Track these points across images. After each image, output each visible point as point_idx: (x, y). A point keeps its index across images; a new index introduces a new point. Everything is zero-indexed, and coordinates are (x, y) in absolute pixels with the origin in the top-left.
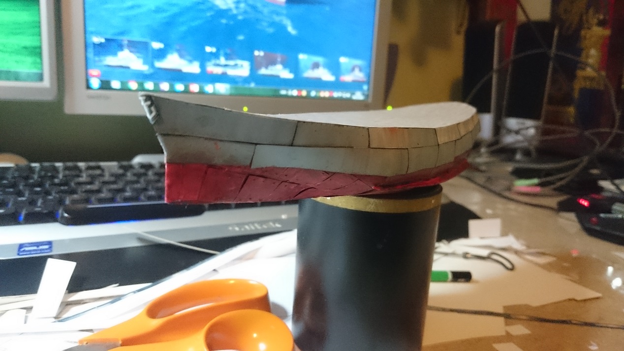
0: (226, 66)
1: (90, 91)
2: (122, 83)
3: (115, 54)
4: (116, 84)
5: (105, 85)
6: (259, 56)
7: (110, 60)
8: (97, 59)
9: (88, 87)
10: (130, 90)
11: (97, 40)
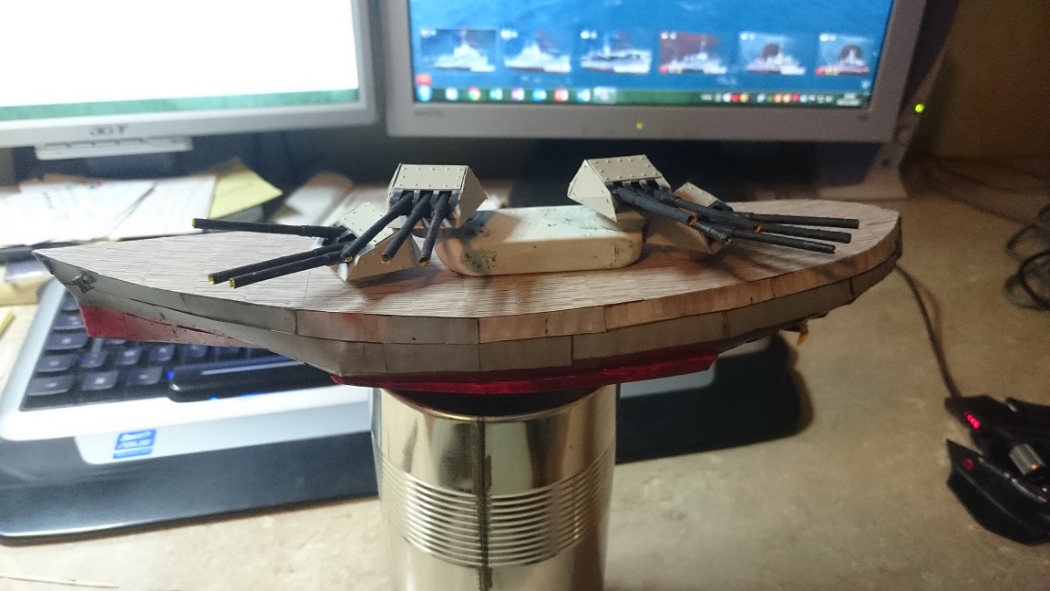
0: (612, 59)
1: (418, 106)
2: (460, 92)
3: (451, 51)
4: (452, 94)
5: (438, 96)
6: (669, 39)
7: (444, 61)
8: (426, 59)
9: (416, 99)
10: (470, 102)
11: (425, 32)
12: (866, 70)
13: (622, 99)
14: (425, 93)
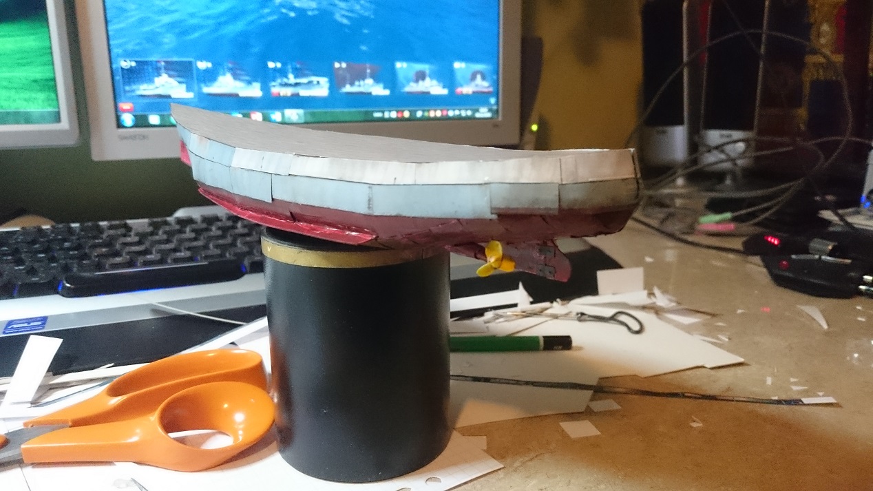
0: (297, 84)
1: (121, 130)
2: (162, 117)
3: (151, 81)
4: (154, 119)
5: (141, 122)
6: (340, 68)
7: (144, 89)
8: (127, 88)
9: (120, 125)
11: (126, 64)
12: (491, 89)
13: (310, 119)
14: (128, 119)
